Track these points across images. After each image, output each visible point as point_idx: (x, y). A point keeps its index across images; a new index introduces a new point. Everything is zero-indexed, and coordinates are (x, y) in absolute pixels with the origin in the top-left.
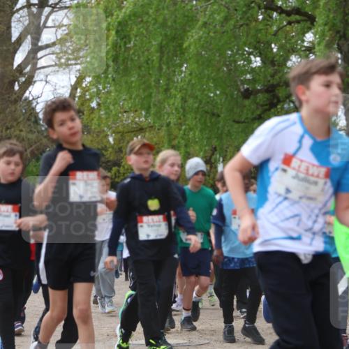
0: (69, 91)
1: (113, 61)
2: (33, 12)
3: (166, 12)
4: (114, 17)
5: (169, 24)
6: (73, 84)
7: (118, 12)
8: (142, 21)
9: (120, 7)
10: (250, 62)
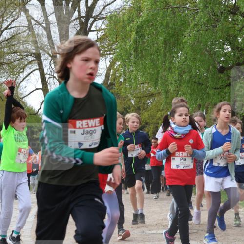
0: (106, 71)
1: (134, 51)
2: (82, 21)
3: (168, 18)
4: (135, 22)
5: (170, 26)
6: (108, 66)
7: (137, 20)
8: (153, 25)
9: (138, 16)
10: (224, 49)
